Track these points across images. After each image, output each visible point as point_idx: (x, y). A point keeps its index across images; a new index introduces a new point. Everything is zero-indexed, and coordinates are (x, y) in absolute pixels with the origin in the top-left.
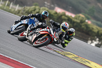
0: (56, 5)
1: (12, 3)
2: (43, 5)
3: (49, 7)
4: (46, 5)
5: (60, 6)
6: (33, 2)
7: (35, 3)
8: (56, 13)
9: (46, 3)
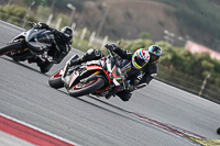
0: (188, 37)
1: (94, 34)
2: (161, 37)
3: (172, 40)
4: (166, 37)
5: (196, 40)
6: (139, 31)
7: (143, 34)
8: (189, 54)
9: (166, 32)
